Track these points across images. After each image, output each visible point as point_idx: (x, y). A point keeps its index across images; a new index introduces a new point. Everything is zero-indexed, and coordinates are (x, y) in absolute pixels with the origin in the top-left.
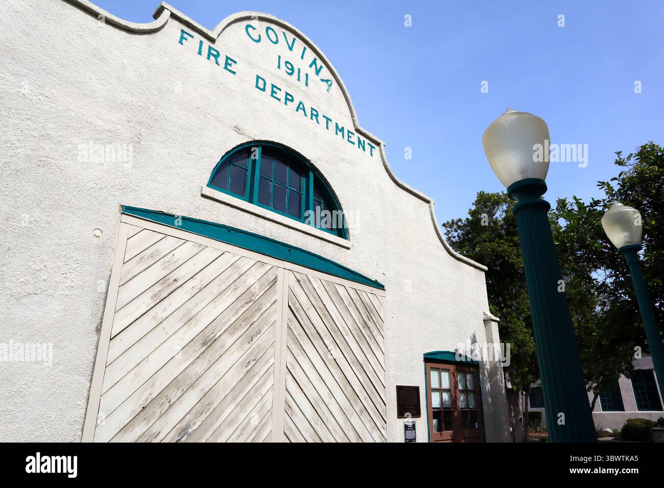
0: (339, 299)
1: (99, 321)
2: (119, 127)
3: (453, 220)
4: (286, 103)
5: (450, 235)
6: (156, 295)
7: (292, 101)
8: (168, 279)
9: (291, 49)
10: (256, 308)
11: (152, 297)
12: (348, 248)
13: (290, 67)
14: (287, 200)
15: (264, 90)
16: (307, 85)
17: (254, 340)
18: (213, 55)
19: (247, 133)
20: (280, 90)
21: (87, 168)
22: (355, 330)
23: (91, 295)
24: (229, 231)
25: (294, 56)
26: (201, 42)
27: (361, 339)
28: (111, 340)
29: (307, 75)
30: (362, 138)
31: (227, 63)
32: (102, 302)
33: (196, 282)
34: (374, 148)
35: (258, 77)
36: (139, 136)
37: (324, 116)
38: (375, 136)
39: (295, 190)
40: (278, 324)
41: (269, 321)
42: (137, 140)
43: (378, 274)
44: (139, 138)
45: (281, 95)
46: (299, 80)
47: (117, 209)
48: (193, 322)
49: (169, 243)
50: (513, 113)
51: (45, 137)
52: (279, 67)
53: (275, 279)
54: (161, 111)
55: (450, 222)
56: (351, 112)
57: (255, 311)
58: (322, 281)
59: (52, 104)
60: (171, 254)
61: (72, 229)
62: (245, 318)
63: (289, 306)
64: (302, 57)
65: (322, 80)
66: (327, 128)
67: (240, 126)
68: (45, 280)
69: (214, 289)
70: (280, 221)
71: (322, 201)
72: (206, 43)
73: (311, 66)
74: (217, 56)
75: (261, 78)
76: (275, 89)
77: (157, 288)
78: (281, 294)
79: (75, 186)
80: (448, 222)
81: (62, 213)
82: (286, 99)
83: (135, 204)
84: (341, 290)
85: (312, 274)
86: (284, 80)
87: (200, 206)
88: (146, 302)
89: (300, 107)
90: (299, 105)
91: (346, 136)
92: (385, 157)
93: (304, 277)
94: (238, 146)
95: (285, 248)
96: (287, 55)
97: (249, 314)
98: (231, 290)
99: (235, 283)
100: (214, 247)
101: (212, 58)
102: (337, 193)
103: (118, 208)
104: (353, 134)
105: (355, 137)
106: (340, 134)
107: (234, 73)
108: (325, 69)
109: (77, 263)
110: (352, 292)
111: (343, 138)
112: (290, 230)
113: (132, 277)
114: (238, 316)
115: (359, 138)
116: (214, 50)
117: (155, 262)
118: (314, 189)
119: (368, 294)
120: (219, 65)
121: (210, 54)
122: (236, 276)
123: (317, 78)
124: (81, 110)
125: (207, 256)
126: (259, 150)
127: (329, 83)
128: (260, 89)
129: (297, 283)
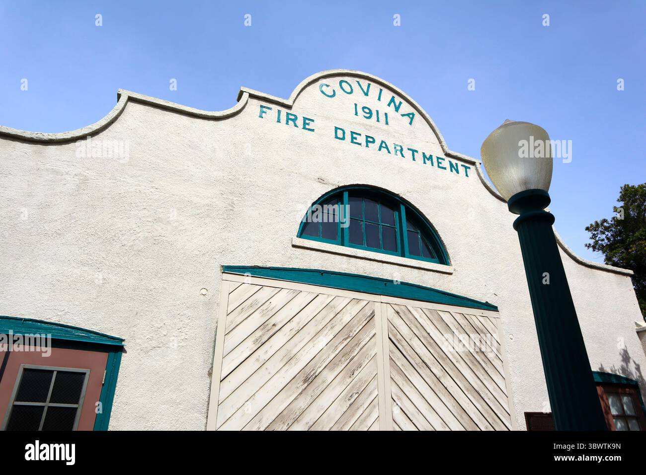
0: (445, 326)
1: (210, 366)
2: (214, 200)
3: (596, 222)
4: (367, 146)
6: (257, 340)
7: (374, 142)
8: (268, 325)
9: (366, 94)
10: (356, 342)
11: (254, 341)
12: (450, 274)
13: (367, 111)
14: (381, 237)
15: (343, 139)
16: (387, 123)
17: (356, 374)
18: (291, 119)
19: (331, 181)
20: (360, 135)
21: (192, 239)
22: (467, 356)
23: (202, 344)
24: (322, 274)
25: (371, 101)
26: (279, 112)
27: (474, 365)
28: (221, 382)
29: (386, 114)
30: (454, 161)
31: (305, 124)
32: (212, 350)
33: (294, 325)
34: (469, 168)
35: (336, 128)
36: (232, 205)
37: (409, 149)
38: (468, 156)
39: (388, 225)
40: (379, 358)
41: (369, 355)
42: (231, 208)
43: (488, 296)
44: (232, 206)
45: (361, 139)
46: (378, 121)
47: (218, 270)
48: (293, 361)
49: (266, 293)
51: (158, 220)
52: (356, 114)
53: (372, 314)
54: (249, 179)
56: (438, 138)
57: (354, 346)
58: (424, 310)
59: (161, 194)
60: (268, 302)
61: (183, 291)
62: (344, 353)
63: (389, 338)
64: (379, 99)
65: (403, 115)
66: (414, 159)
67: (323, 177)
68: (165, 335)
69: (312, 329)
70: (372, 258)
71: (419, 231)
72: (284, 111)
73: (389, 105)
74: (294, 120)
75: (339, 129)
76: (355, 136)
77: (259, 333)
78: (380, 327)
79: (182, 255)
80: (591, 225)
81: (174, 279)
82: (367, 142)
83: (233, 263)
84: (446, 317)
85: (412, 304)
86: (363, 125)
87: (292, 256)
88: (249, 346)
89: (383, 145)
90: (381, 144)
91: (435, 164)
92: (482, 175)
93: (403, 308)
94: (323, 196)
95: (380, 282)
96: (363, 101)
97: (348, 349)
98: (329, 328)
99: (332, 322)
100: (308, 290)
101: (291, 122)
102: (432, 221)
103: (219, 269)
104: (444, 159)
105: (446, 163)
106: (428, 162)
107: (313, 130)
108: (404, 103)
109: (189, 319)
110: (458, 317)
111: (433, 165)
112: (384, 264)
113: (235, 326)
114: (337, 353)
115: (450, 162)
116: (292, 115)
117: (255, 311)
118: (407, 219)
119: (479, 318)
120: (297, 127)
121: (288, 120)
122: (332, 316)
123: (398, 115)
124: (182, 193)
125: (302, 299)
126: (346, 195)
127: (411, 116)
128: (340, 139)
129: (396, 315)
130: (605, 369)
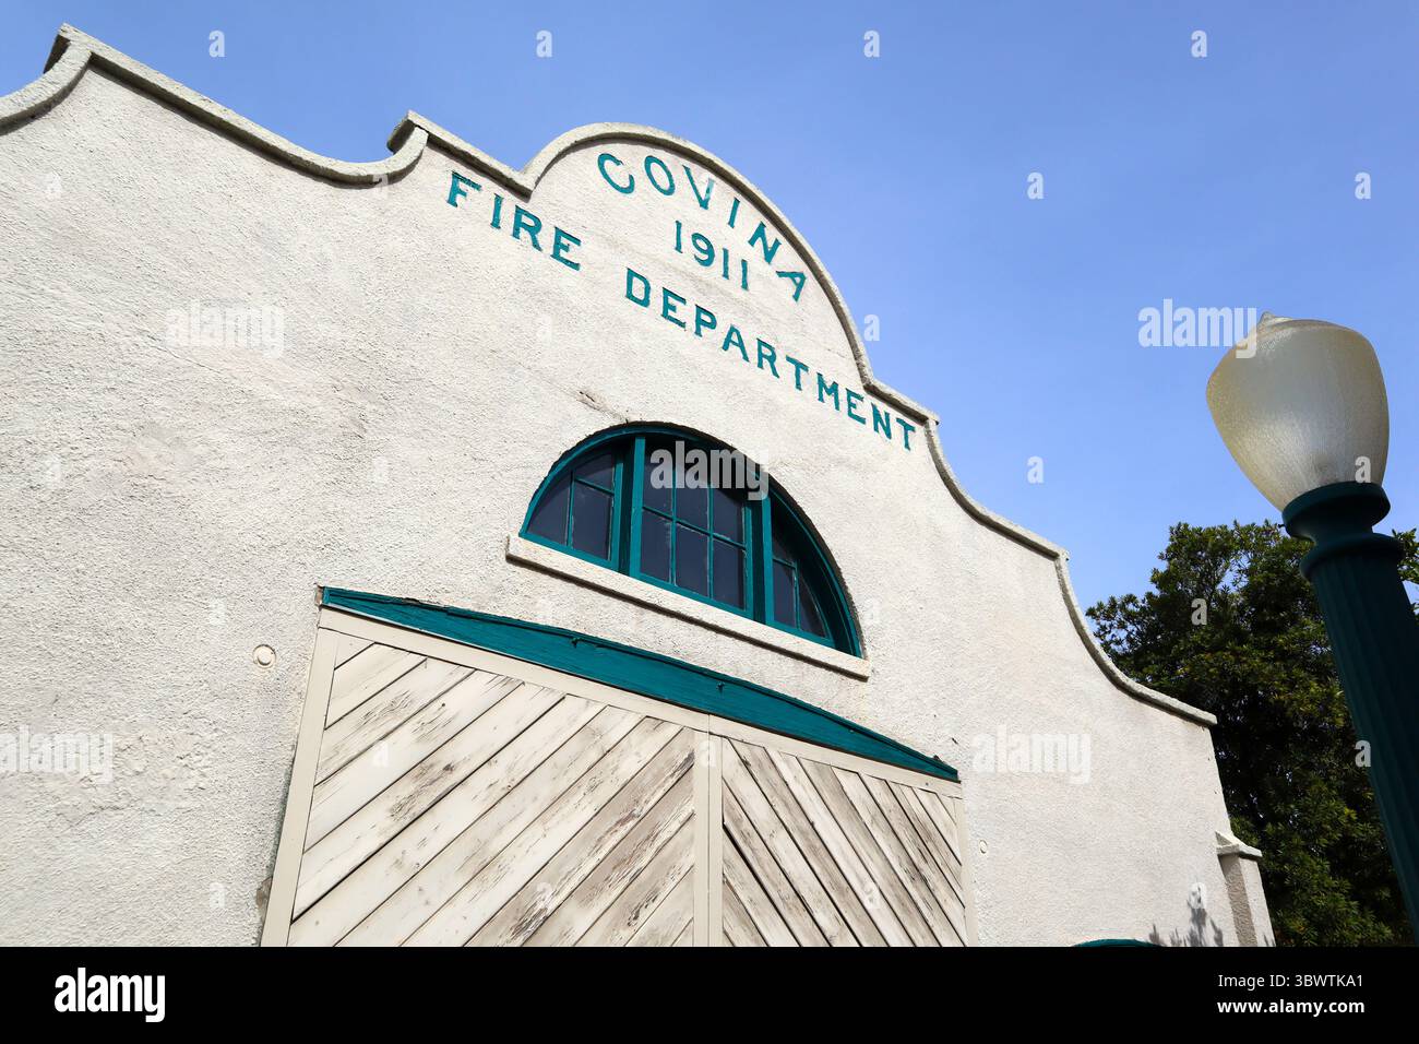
0: (847, 806)
1: (265, 874)
2: (315, 401)
3: (1113, 599)
4: (698, 332)
5: (1108, 637)
6: (401, 806)
7: (713, 325)
8: (432, 766)
9: (704, 204)
10: (647, 833)
11: (392, 810)
12: (863, 679)
13: (703, 246)
14: (709, 565)
15: (645, 303)
16: (745, 286)
17: (644, 914)
18: (526, 227)
19: (611, 405)
20: (683, 300)
21: (242, 499)
22: (892, 886)
23: (248, 808)
24: (575, 643)
25: (712, 223)
26: (498, 199)
27: (907, 911)
28: (292, 922)
29: (744, 263)
30: (883, 407)
31: (558, 246)
32: (273, 826)
33: (498, 773)
34: (913, 429)
35: (631, 274)
36: (361, 421)
37: (789, 359)
38: (914, 401)
39: (728, 539)
40: (700, 874)
41: (677, 868)
42: (355, 430)
43: (940, 742)
44: (361, 426)
45: (686, 313)
46: (726, 275)
47: (311, 595)
48: (490, 874)
49: (432, 678)
50: (1279, 324)
51: (146, 429)
52: (678, 248)
53: (687, 760)
54: (409, 361)
55: (1106, 603)
56: (853, 346)
57: (642, 843)
58: (803, 762)
59: (163, 354)
60: (438, 704)
61: (203, 646)
62: (619, 860)
63: (725, 827)
64: (731, 223)
65: (781, 274)
66: (798, 386)
67: (593, 390)
68: (138, 773)
69: (542, 788)
70: (695, 616)
71: (794, 565)
72: (510, 201)
73: (752, 242)
74: (535, 229)
75: (638, 276)
76: (672, 301)
77: (406, 788)
78: (703, 798)
79: (212, 542)
80: (1100, 606)
81: (182, 608)
82: (699, 322)
83: (352, 585)
84: (851, 785)
85: (779, 745)
86: (693, 278)
87: (505, 584)
88: (375, 825)
89: (733, 339)
90: (730, 334)
91: (844, 405)
92: (939, 451)
93: (759, 752)
94: (590, 438)
95: (710, 682)
96: (696, 220)
97: (627, 848)
98: (584, 789)
99: (594, 772)
100: (540, 682)
101: (523, 233)
102: (829, 543)
103: (313, 594)
104: (861, 399)
105: (866, 406)
106: (829, 399)
107: (576, 266)
108: (785, 245)
109: (216, 730)
110: (877, 788)
111: (837, 408)
112: (722, 637)
113: (344, 761)
114: (601, 856)
115: (874, 407)
116: (528, 215)
117: (400, 725)
118: (773, 535)
119: (919, 793)
120: (540, 249)
121: (518, 225)
122: (594, 756)
123: (769, 270)
124: (226, 366)
125: (525, 704)
126: (640, 445)
127: (798, 280)
128: (637, 301)
129: (742, 769)
130: (1160, 936)
